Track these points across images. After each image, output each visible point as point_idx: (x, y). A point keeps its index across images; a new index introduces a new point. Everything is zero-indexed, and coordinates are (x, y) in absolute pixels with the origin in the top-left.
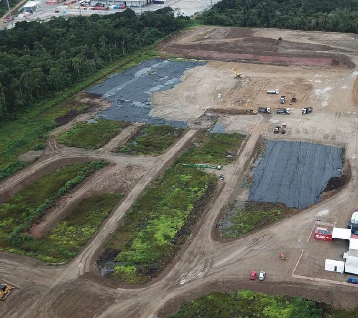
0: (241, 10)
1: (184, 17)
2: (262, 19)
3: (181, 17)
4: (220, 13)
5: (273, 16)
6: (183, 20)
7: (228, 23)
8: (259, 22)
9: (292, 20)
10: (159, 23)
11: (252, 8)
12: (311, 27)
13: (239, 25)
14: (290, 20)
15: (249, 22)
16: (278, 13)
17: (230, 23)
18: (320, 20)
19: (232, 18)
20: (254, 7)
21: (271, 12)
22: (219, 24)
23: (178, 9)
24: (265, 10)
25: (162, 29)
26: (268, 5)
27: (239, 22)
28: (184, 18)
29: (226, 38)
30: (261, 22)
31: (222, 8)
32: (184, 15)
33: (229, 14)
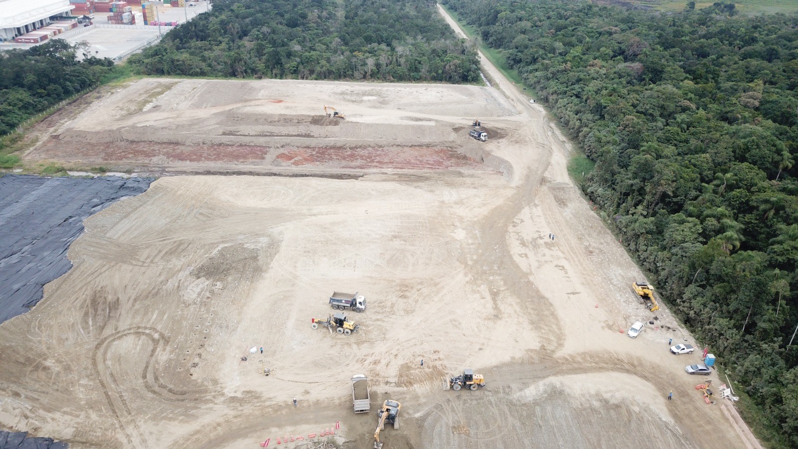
0: (221, 42)
1: (100, 60)
2: (268, 60)
3: (92, 62)
4: (178, 49)
5: (289, 55)
6: (98, 68)
7: (198, 70)
8: (261, 66)
9: (328, 60)
10: (31, 77)
11: (240, 38)
12: (366, 73)
13: (220, 74)
14: (323, 62)
15: (240, 67)
16: (297, 48)
17: (201, 69)
18: (383, 60)
19: (204, 59)
20: (246, 35)
21: (283, 45)
22: (178, 72)
23: (84, 44)
24: (270, 42)
25: (39, 91)
26: (274, 32)
27: (219, 67)
28: (98, 62)
29: (197, 106)
30: (267, 67)
31: (181, 40)
32: (98, 57)
33: (198, 51)
